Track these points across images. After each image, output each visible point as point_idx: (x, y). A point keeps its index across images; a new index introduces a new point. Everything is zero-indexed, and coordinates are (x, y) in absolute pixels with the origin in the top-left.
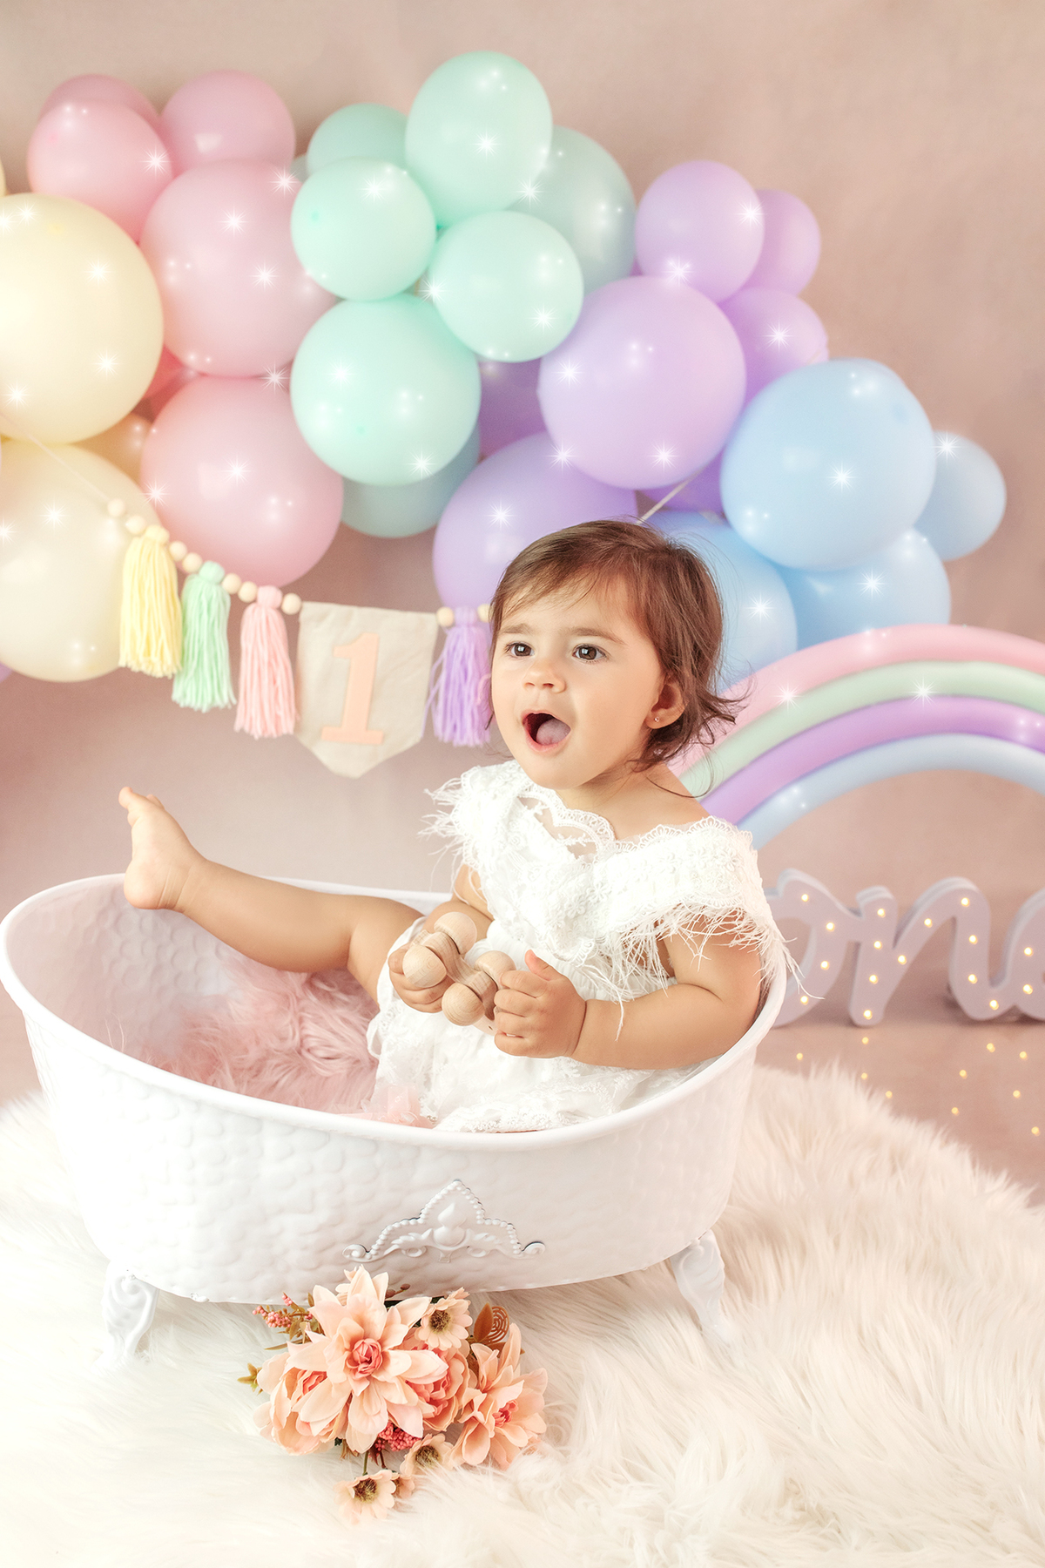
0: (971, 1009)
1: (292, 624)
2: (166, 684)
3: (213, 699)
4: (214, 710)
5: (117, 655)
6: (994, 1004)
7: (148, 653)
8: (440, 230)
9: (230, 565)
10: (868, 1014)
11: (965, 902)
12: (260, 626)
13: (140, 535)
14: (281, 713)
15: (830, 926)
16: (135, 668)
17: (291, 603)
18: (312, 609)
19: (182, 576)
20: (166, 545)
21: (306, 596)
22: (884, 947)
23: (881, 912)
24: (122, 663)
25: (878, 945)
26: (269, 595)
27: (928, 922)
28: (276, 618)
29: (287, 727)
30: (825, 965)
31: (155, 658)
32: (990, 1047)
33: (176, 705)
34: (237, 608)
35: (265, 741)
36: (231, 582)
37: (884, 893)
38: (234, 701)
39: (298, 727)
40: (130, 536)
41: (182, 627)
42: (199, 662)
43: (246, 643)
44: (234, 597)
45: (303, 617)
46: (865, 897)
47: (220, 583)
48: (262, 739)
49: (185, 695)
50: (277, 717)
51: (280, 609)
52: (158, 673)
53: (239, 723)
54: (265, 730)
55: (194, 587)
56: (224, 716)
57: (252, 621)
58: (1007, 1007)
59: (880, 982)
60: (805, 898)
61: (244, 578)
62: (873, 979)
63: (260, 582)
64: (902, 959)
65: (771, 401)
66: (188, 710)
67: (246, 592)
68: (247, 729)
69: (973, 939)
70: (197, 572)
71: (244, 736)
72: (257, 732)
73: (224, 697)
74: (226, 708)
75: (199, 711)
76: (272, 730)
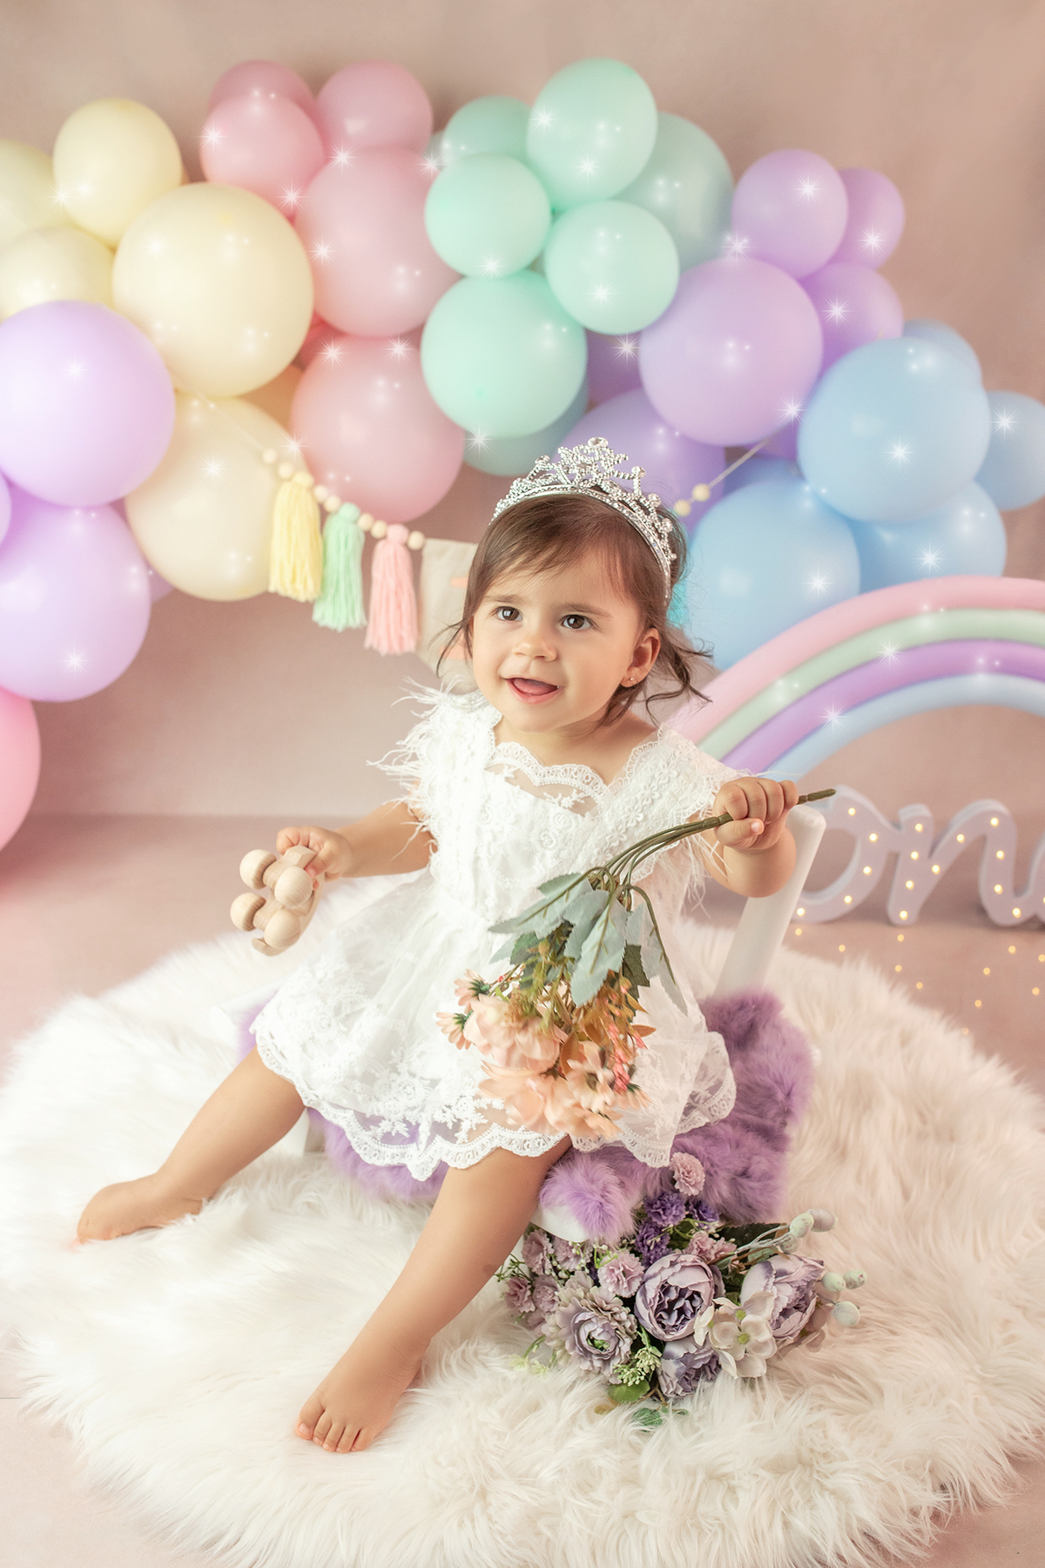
0: (996, 915)
1: (416, 557)
2: (308, 607)
3: (347, 621)
4: (349, 631)
5: (267, 581)
6: (1017, 912)
7: (293, 581)
8: (555, 214)
9: (366, 505)
10: (904, 915)
11: (994, 822)
12: (390, 558)
13: (289, 480)
14: (405, 634)
15: (873, 837)
16: (282, 592)
17: (416, 540)
18: (433, 546)
19: (324, 514)
20: (311, 489)
21: (429, 534)
22: (920, 858)
23: (919, 827)
24: (272, 589)
25: (915, 855)
26: (397, 532)
27: (961, 838)
28: (402, 552)
29: (410, 645)
30: (867, 870)
31: (299, 586)
32: (1012, 950)
33: (316, 624)
34: (370, 543)
35: (391, 658)
36: (365, 521)
37: (923, 810)
38: (365, 622)
39: (419, 645)
40: (280, 481)
41: (322, 560)
42: (337, 590)
43: (377, 573)
44: (368, 534)
45: (426, 552)
46: (905, 814)
47: (356, 522)
48: (388, 656)
49: (323, 617)
50: (401, 638)
51: (406, 545)
52: (302, 598)
53: (369, 641)
54: (390, 647)
55: (334, 525)
56: (356, 635)
57: (382, 553)
58: (1029, 914)
59: (916, 887)
60: (852, 812)
61: (376, 518)
62: (910, 884)
63: (390, 522)
64: (936, 869)
65: (844, 370)
66: (326, 629)
67: (378, 529)
68: (375, 646)
69: (1000, 855)
70: (337, 512)
71: (373, 652)
72: (384, 649)
73: (357, 619)
74: (358, 629)
75: (335, 631)
76: (396, 649)
